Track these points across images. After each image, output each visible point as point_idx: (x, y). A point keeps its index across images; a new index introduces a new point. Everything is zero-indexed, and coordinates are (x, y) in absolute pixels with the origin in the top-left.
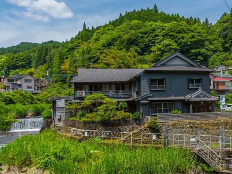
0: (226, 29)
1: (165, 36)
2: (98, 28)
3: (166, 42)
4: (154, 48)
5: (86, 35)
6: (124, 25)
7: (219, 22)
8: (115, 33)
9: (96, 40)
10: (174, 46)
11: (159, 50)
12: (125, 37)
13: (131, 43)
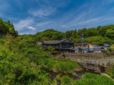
0: (67, 34)
1: (55, 35)
2: (41, 32)
3: (55, 36)
4: (52, 37)
5: (38, 34)
6: (46, 32)
7: (66, 33)
8: (45, 33)
9: (40, 35)
10: (57, 37)
11: (54, 37)
12: (47, 34)
13: (48, 36)
